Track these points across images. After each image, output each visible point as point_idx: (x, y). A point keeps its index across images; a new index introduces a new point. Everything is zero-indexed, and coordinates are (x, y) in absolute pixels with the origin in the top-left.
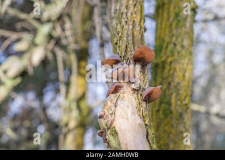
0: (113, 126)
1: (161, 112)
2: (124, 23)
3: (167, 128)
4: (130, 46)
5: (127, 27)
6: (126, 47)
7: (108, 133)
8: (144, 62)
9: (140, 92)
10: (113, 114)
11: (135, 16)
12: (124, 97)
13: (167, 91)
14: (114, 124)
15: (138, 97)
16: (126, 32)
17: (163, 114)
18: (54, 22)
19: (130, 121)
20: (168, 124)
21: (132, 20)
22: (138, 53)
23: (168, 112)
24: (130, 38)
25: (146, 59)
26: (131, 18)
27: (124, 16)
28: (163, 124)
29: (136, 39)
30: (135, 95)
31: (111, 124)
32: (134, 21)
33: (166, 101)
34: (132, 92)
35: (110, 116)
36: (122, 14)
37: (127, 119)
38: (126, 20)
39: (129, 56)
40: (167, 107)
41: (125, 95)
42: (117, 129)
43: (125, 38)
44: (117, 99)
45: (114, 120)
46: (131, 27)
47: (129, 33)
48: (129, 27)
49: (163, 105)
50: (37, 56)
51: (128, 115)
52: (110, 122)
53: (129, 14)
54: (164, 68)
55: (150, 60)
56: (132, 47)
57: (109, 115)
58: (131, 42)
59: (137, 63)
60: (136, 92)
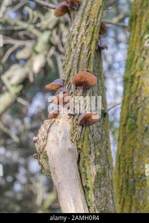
0: (45, 150)
1: (127, 126)
2: (72, 46)
3: (132, 142)
4: (74, 70)
5: (75, 50)
6: (71, 71)
7: (41, 156)
8: (86, 86)
9: (76, 117)
10: (46, 139)
11: (84, 38)
12: (58, 122)
13: (134, 105)
14: (46, 149)
15: (73, 121)
16: (73, 55)
17: (129, 128)
18: (51, 30)
19: (60, 146)
20: (133, 138)
21: (82, 42)
22: (80, 78)
23: (134, 126)
24: (76, 62)
25: (89, 83)
26: (81, 41)
27: (74, 39)
28: (128, 139)
29: (81, 62)
30: (70, 120)
31: (43, 149)
32: (83, 44)
33: (132, 116)
34: (69, 117)
35: (42, 142)
36: (73, 36)
37: (58, 144)
38: (75, 43)
39: (71, 80)
40: (133, 121)
41: (61, 120)
42: (48, 153)
43: (70, 62)
44: (51, 125)
45: (46, 145)
46: (79, 50)
47: (75, 56)
48: (76, 51)
49: (130, 120)
50: (37, 64)
51: (58, 140)
52: (42, 147)
53: (79, 37)
54: (132, 82)
55: (93, 84)
56: (76, 71)
57: (42, 140)
58: (75, 66)
59: (78, 87)
60: (72, 117)
